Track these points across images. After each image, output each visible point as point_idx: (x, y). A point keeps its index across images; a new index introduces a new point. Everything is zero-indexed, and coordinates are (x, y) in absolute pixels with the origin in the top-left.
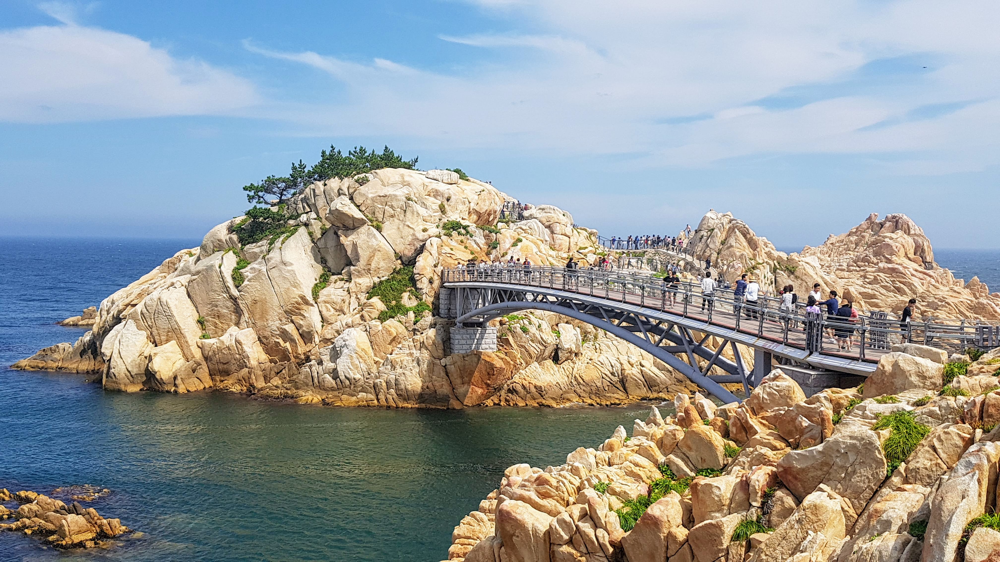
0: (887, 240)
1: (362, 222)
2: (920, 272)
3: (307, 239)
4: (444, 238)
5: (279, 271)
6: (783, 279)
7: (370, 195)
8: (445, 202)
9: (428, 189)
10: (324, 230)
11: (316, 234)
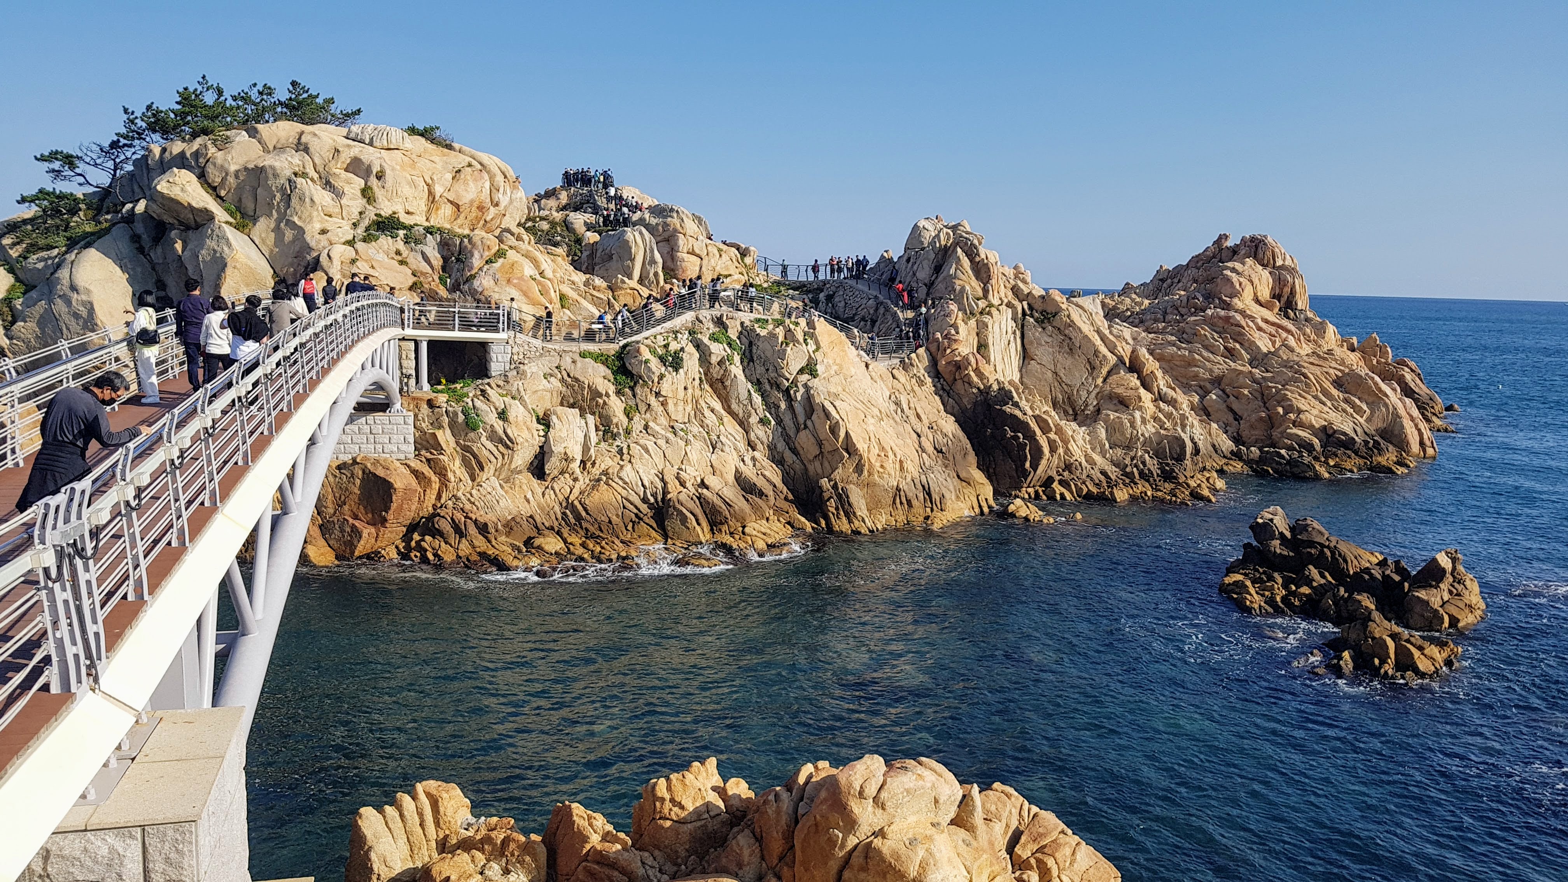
1: (212, 217)
2: (1273, 324)
3: (126, 247)
4: (360, 245)
5: (68, 303)
6: (1035, 332)
7: (233, 168)
8: (373, 182)
9: (344, 159)
10: (160, 231)
11: (146, 238)
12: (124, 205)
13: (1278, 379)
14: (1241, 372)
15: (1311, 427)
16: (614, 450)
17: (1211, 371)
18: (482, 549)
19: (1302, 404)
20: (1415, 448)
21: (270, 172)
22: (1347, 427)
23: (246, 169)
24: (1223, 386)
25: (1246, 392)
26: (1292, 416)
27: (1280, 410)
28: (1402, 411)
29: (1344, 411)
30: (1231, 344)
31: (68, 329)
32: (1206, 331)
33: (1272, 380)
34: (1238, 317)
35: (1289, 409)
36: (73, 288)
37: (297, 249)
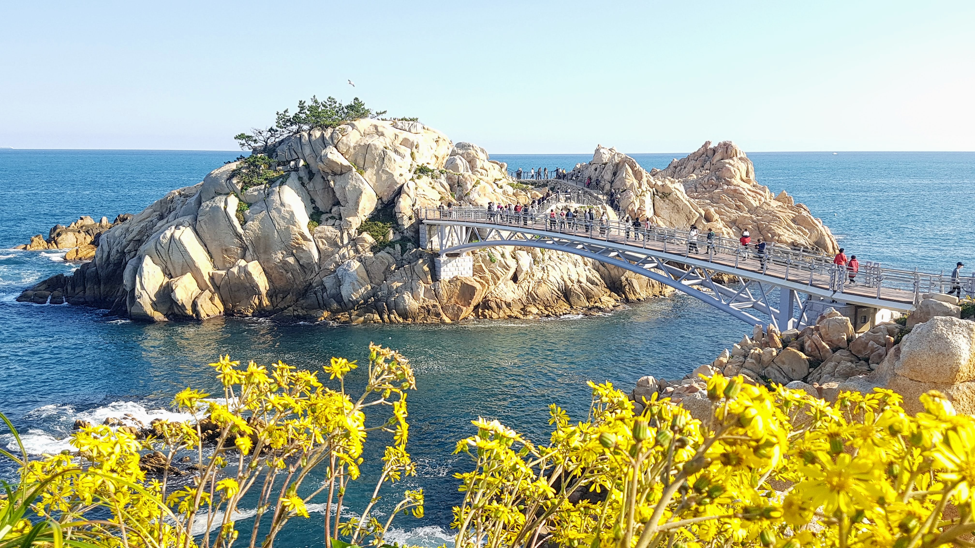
0: (727, 165)
1: (349, 169)
2: (753, 192)
3: (297, 183)
4: (416, 181)
5: (279, 211)
6: (659, 203)
7: (352, 145)
8: (414, 150)
9: (400, 139)
10: (311, 175)
11: (306, 179)
12: (289, 162)
13: (765, 220)
14: (746, 217)
15: (786, 243)
16: (540, 269)
17: (730, 217)
18: (509, 314)
19: (779, 231)
20: (831, 250)
21: (373, 147)
22: (802, 242)
23: (360, 145)
24: (737, 224)
25: (750, 227)
26: (776, 238)
27: (770, 235)
28: (824, 233)
29: (799, 234)
30: (739, 203)
31: (278, 224)
32: (725, 197)
33: (762, 220)
34: (741, 190)
35: (774, 235)
36: (282, 204)
37: (389, 183)
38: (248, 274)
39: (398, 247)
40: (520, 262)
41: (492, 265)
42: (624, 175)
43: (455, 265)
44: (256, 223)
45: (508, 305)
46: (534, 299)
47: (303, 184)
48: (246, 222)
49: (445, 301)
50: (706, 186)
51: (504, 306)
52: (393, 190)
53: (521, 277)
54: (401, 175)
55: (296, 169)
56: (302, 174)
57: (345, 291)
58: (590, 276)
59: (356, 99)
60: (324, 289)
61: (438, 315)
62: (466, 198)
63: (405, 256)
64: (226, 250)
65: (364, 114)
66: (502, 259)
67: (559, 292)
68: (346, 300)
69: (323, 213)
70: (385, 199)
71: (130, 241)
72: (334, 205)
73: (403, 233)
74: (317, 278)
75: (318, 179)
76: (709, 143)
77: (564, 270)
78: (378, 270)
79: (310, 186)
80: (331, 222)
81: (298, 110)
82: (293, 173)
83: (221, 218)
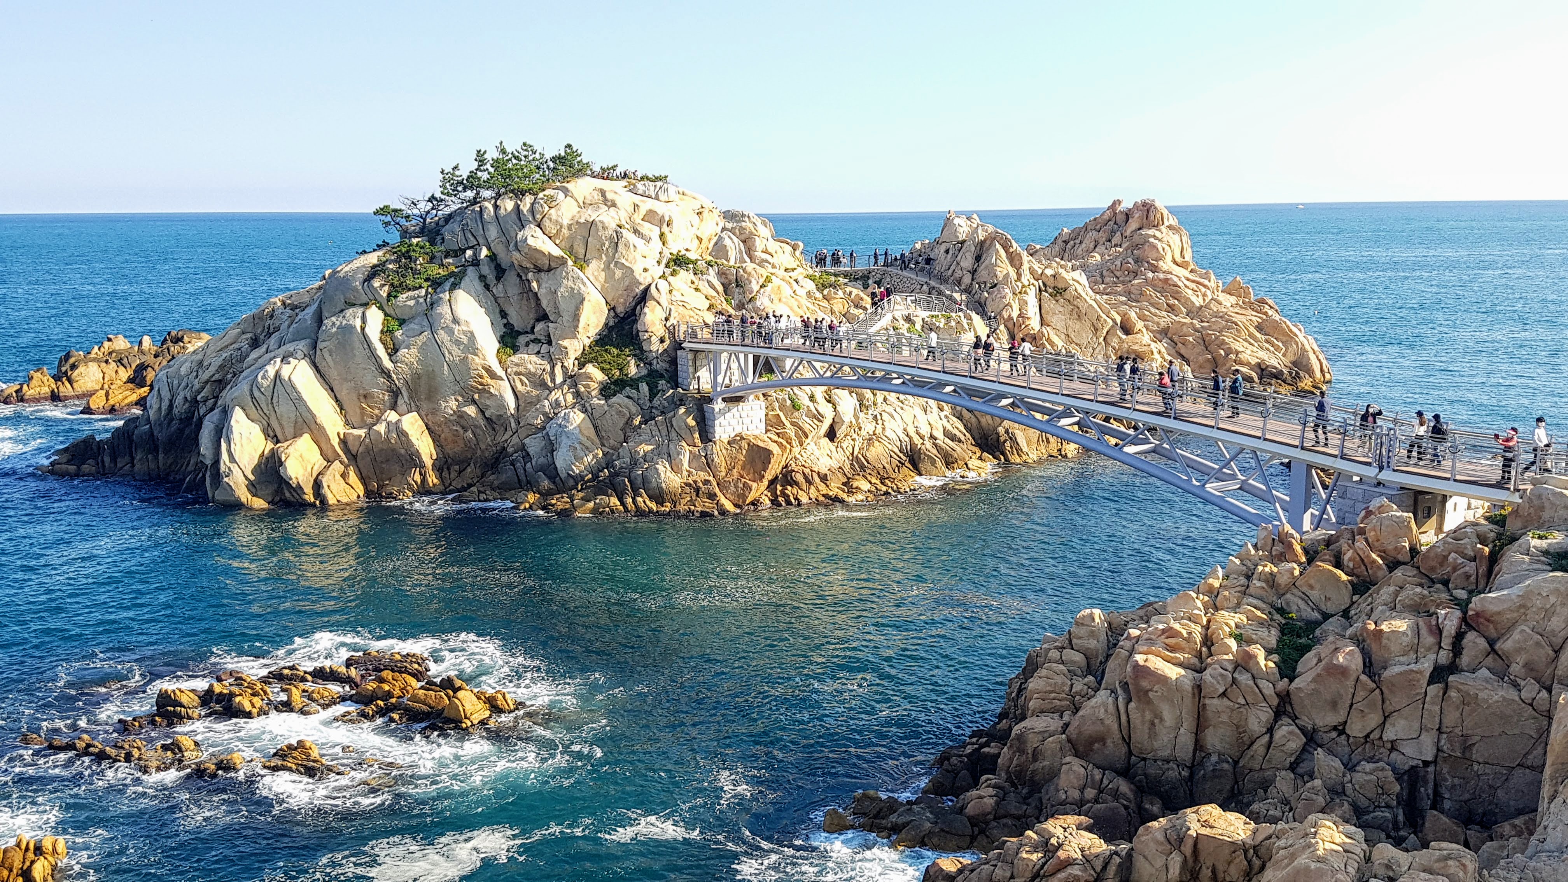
0: (1152, 240)
1: (563, 262)
2: (1193, 281)
3: (479, 286)
4: (670, 279)
5: (451, 332)
6: (1049, 304)
7: (566, 222)
8: (665, 229)
9: (643, 211)
10: (500, 272)
11: (491, 278)
12: (464, 251)
13: (1214, 327)
14: (1184, 324)
15: (1248, 364)
16: (871, 417)
17: (1158, 324)
18: (824, 492)
19: (1237, 346)
20: (1318, 374)
21: (600, 226)
22: (1274, 362)
23: (577, 222)
24: (1169, 335)
25: (1191, 339)
26: (1233, 356)
27: (1222, 352)
28: (1307, 347)
29: (1267, 349)
30: (1172, 301)
31: (450, 353)
32: (1149, 291)
33: (1209, 328)
34: (1175, 279)
35: (1229, 352)
36: (456, 321)
37: (627, 283)
38: (402, 434)
39: (644, 387)
40: (838, 408)
41: (796, 414)
42: (993, 261)
43: (737, 415)
44: (414, 351)
45: (824, 478)
46: (862, 467)
47: (487, 287)
48: (396, 350)
49: (723, 474)
50: (1118, 274)
51: (817, 479)
52: (633, 295)
53: (840, 433)
54: (645, 270)
55: (475, 262)
56: (486, 270)
57: (561, 460)
58: (949, 427)
59: (569, 146)
60: (527, 457)
61: (712, 496)
62: (750, 306)
63: (656, 402)
64: (365, 397)
65: (582, 170)
66: (811, 404)
67: (901, 455)
68: (563, 475)
69: (519, 333)
70: (620, 309)
71: (207, 382)
72: (538, 320)
73: (651, 364)
74: (515, 440)
75: (511, 278)
76: (1120, 202)
77: (909, 419)
78: (613, 424)
79: (498, 290)
80: (534, 347)
81: (475, 165)
82: (471, 270)
83: (357, 344)
